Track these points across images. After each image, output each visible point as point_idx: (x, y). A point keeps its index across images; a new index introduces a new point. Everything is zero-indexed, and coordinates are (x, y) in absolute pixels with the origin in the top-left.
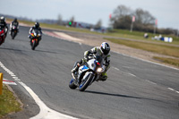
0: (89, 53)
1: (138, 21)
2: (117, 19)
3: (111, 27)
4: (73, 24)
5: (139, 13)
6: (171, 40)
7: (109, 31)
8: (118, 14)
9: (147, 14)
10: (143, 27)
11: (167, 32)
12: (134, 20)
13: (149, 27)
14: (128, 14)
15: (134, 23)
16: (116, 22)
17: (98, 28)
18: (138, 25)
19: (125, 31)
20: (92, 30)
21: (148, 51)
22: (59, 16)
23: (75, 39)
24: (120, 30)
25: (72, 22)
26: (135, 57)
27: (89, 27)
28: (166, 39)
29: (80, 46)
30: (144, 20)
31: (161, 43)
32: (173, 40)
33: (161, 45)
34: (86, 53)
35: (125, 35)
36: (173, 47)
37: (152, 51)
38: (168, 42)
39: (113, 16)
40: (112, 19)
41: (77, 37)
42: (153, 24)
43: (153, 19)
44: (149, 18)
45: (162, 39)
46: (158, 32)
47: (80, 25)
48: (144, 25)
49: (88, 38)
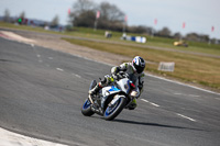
0: (118, 70)
1: (104, 17)
2: (78, 14)
3: (71, 24)
4: (23, 21)
5: (105, 7)
6: (144, 40)
7: (68, 29)
8: (79, 9)
9: (114, 8)
10: (110, 25)
11: (140, 31)
12: (98, 16)
13: (118, 24)
14: (91, 8)
15: (99, 20)
16: (76, 19)
17: (54, 26)
18: (104, 22)
19: (88, 29)
20: (47, 28)
21: (117, 54)
22: (6, 12)
23: (26, 40)
24: (81, 28)
25: (22, 19)
26: (100, 62)
27: (43, 25)
28: (138, 39)
29: (32, 48)
30: (111, 15)
31: (132, 44)
32: (148, 40)
33: (132, 47)
34: (113, 70)
35: (88, 35)
36: (146, 49)
37: (121, 54)
38: (141, 43)
39: (73, 10)
40: (71, 15)
41: (28, 37)
42: (123, 21)
43: (121, 14)
44: (117, 14)
45: (134, 39)
46: (128, 31)
47: (32, 22)
48: (111, 21)
49: (42, 38)
